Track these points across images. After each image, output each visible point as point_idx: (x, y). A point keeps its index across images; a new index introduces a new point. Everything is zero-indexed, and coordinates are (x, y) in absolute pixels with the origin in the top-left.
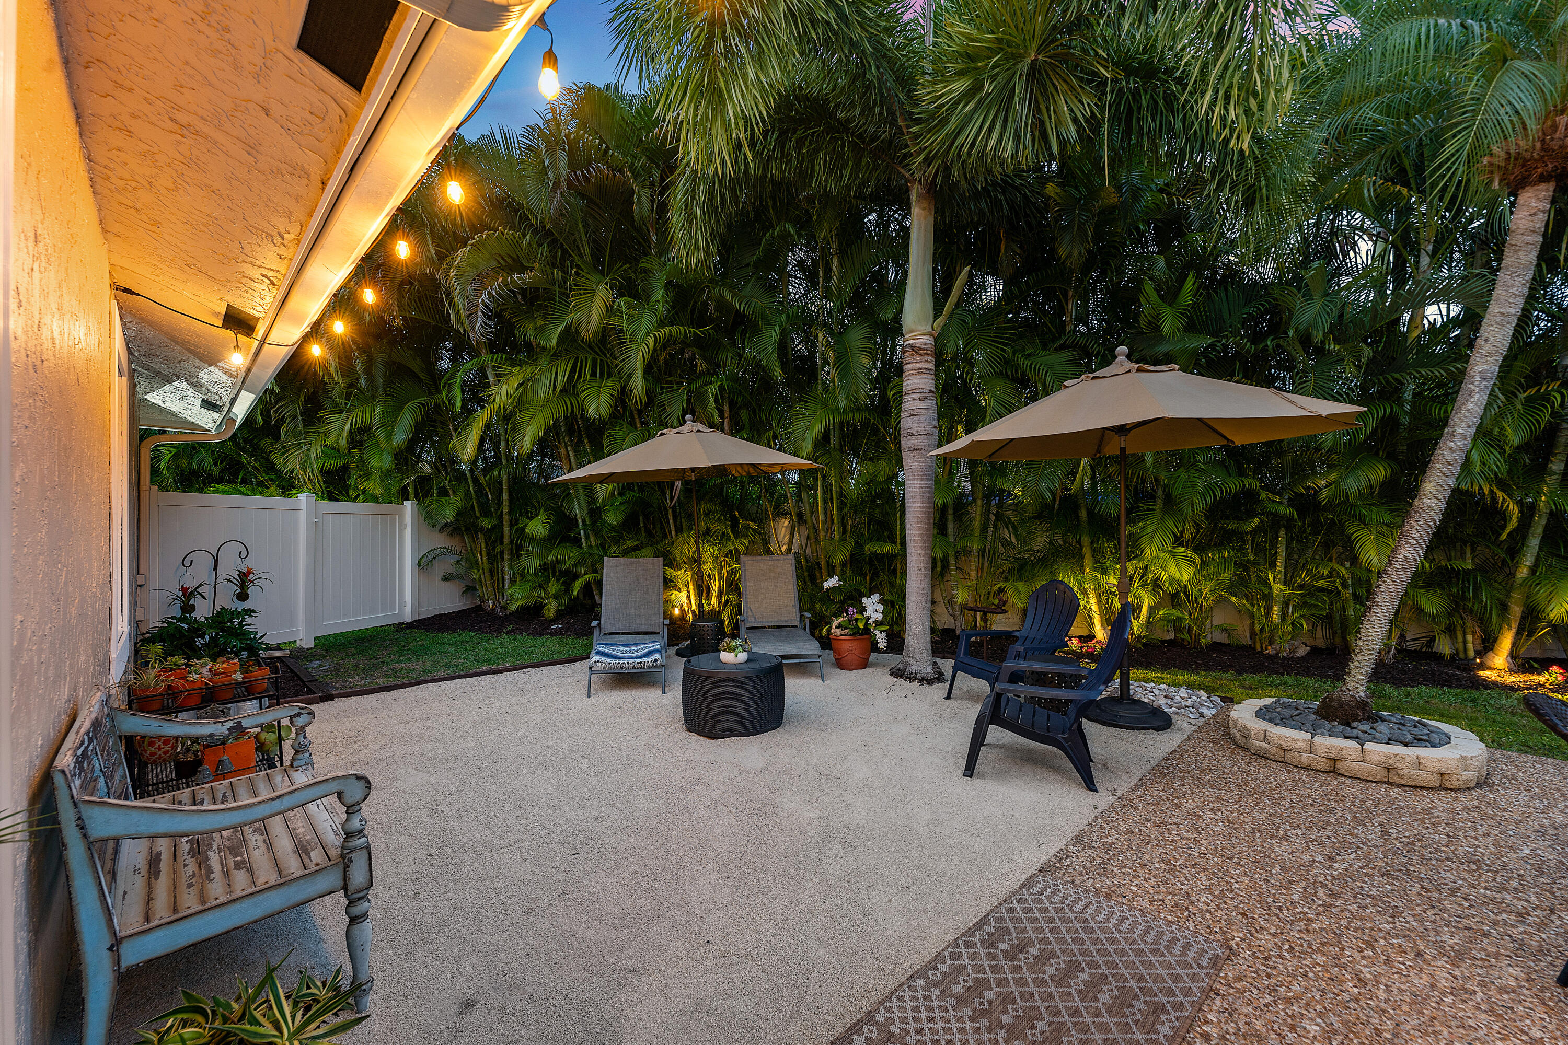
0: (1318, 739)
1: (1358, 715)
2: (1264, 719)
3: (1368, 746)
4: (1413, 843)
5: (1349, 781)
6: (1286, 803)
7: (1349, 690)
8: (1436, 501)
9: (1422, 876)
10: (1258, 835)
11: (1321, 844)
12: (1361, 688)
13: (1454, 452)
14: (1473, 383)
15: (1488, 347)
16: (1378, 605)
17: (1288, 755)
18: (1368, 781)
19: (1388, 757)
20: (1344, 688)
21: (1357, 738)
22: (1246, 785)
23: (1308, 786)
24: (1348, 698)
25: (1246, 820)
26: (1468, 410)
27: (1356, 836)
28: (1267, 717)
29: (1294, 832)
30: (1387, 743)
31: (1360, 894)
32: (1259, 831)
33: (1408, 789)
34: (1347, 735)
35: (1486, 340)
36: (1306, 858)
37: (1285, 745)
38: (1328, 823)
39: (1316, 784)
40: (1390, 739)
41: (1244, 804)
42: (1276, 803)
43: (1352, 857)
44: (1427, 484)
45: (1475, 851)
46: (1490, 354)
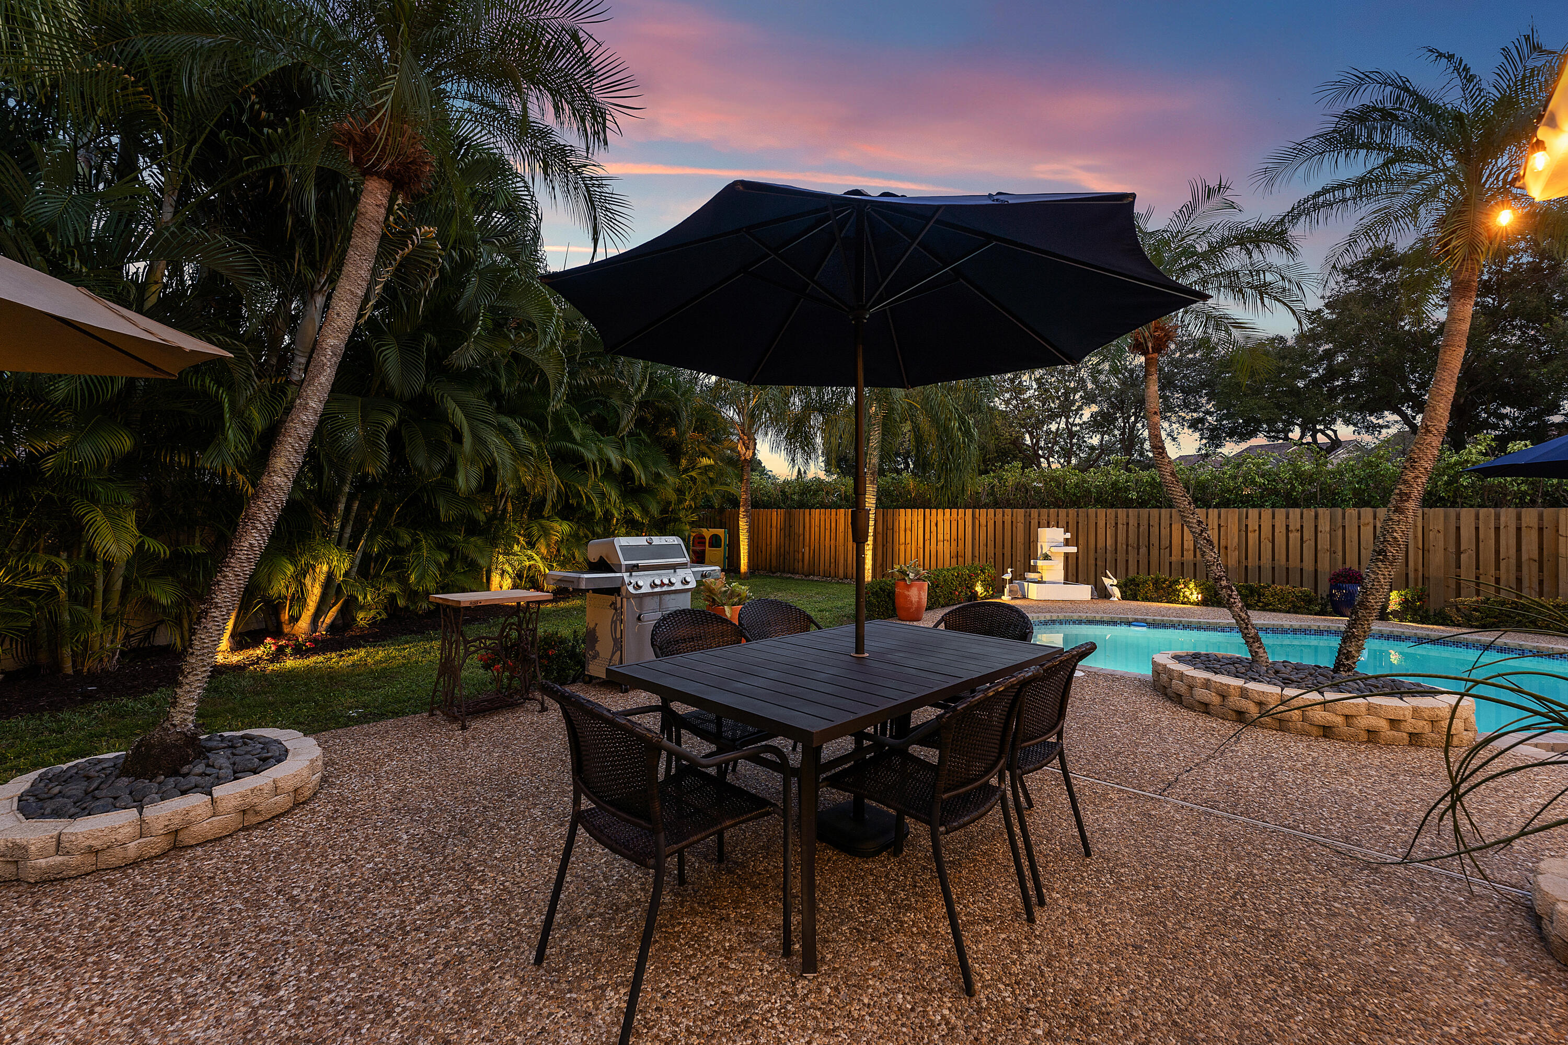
0: (151, 812)
1: (188, 755)
2: (43, 816)
3: (218, 791)
4: (325, 895)
5: (199, 851)
6: (146, 940)
7: (175, 726)
8: (285, 480)
9: (367, 931)
10: (146, 1032)
11: (242, 973)
12: (191, 718)
13: (305, 426)
14: (325, 356)
15: (339, 322)
16: (216, 607)
17: (103, 857)
18: (220, 839)
19: (244, 796)
20: (166, 725)
21: (196, 786)
22: (59, 950)
23: (155, 890)
24: (173, 738)
25: (107, 1018)
26: (320, 384)
27: (270, 929)
28: (48, 811)
29: (194, 982)
30: (236, 779)
31: (338, 1013)
32: (144, 1023)
33: (266, 825)
34: (185, 787)
35: (338, 314)
36: (242, 1012)
37: (97, 844)
38: (224, 933)
39: (164, 880)
40: (235, 772)
41: (79, 989)
42: (131, 951)
43: (289, 963)
44: (278, 460)
45: (376, 865)
46: (340, 330)
